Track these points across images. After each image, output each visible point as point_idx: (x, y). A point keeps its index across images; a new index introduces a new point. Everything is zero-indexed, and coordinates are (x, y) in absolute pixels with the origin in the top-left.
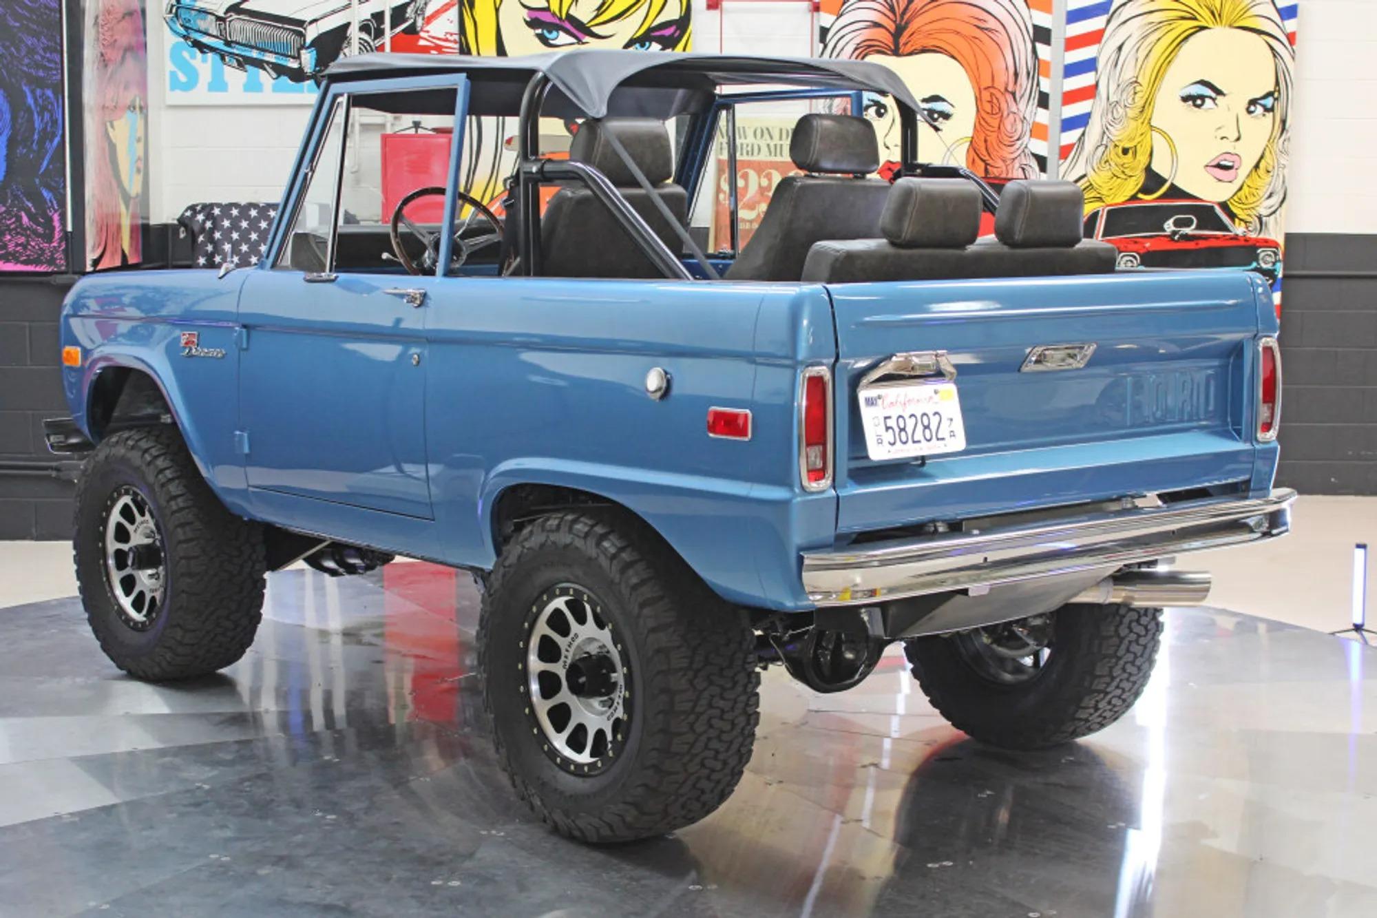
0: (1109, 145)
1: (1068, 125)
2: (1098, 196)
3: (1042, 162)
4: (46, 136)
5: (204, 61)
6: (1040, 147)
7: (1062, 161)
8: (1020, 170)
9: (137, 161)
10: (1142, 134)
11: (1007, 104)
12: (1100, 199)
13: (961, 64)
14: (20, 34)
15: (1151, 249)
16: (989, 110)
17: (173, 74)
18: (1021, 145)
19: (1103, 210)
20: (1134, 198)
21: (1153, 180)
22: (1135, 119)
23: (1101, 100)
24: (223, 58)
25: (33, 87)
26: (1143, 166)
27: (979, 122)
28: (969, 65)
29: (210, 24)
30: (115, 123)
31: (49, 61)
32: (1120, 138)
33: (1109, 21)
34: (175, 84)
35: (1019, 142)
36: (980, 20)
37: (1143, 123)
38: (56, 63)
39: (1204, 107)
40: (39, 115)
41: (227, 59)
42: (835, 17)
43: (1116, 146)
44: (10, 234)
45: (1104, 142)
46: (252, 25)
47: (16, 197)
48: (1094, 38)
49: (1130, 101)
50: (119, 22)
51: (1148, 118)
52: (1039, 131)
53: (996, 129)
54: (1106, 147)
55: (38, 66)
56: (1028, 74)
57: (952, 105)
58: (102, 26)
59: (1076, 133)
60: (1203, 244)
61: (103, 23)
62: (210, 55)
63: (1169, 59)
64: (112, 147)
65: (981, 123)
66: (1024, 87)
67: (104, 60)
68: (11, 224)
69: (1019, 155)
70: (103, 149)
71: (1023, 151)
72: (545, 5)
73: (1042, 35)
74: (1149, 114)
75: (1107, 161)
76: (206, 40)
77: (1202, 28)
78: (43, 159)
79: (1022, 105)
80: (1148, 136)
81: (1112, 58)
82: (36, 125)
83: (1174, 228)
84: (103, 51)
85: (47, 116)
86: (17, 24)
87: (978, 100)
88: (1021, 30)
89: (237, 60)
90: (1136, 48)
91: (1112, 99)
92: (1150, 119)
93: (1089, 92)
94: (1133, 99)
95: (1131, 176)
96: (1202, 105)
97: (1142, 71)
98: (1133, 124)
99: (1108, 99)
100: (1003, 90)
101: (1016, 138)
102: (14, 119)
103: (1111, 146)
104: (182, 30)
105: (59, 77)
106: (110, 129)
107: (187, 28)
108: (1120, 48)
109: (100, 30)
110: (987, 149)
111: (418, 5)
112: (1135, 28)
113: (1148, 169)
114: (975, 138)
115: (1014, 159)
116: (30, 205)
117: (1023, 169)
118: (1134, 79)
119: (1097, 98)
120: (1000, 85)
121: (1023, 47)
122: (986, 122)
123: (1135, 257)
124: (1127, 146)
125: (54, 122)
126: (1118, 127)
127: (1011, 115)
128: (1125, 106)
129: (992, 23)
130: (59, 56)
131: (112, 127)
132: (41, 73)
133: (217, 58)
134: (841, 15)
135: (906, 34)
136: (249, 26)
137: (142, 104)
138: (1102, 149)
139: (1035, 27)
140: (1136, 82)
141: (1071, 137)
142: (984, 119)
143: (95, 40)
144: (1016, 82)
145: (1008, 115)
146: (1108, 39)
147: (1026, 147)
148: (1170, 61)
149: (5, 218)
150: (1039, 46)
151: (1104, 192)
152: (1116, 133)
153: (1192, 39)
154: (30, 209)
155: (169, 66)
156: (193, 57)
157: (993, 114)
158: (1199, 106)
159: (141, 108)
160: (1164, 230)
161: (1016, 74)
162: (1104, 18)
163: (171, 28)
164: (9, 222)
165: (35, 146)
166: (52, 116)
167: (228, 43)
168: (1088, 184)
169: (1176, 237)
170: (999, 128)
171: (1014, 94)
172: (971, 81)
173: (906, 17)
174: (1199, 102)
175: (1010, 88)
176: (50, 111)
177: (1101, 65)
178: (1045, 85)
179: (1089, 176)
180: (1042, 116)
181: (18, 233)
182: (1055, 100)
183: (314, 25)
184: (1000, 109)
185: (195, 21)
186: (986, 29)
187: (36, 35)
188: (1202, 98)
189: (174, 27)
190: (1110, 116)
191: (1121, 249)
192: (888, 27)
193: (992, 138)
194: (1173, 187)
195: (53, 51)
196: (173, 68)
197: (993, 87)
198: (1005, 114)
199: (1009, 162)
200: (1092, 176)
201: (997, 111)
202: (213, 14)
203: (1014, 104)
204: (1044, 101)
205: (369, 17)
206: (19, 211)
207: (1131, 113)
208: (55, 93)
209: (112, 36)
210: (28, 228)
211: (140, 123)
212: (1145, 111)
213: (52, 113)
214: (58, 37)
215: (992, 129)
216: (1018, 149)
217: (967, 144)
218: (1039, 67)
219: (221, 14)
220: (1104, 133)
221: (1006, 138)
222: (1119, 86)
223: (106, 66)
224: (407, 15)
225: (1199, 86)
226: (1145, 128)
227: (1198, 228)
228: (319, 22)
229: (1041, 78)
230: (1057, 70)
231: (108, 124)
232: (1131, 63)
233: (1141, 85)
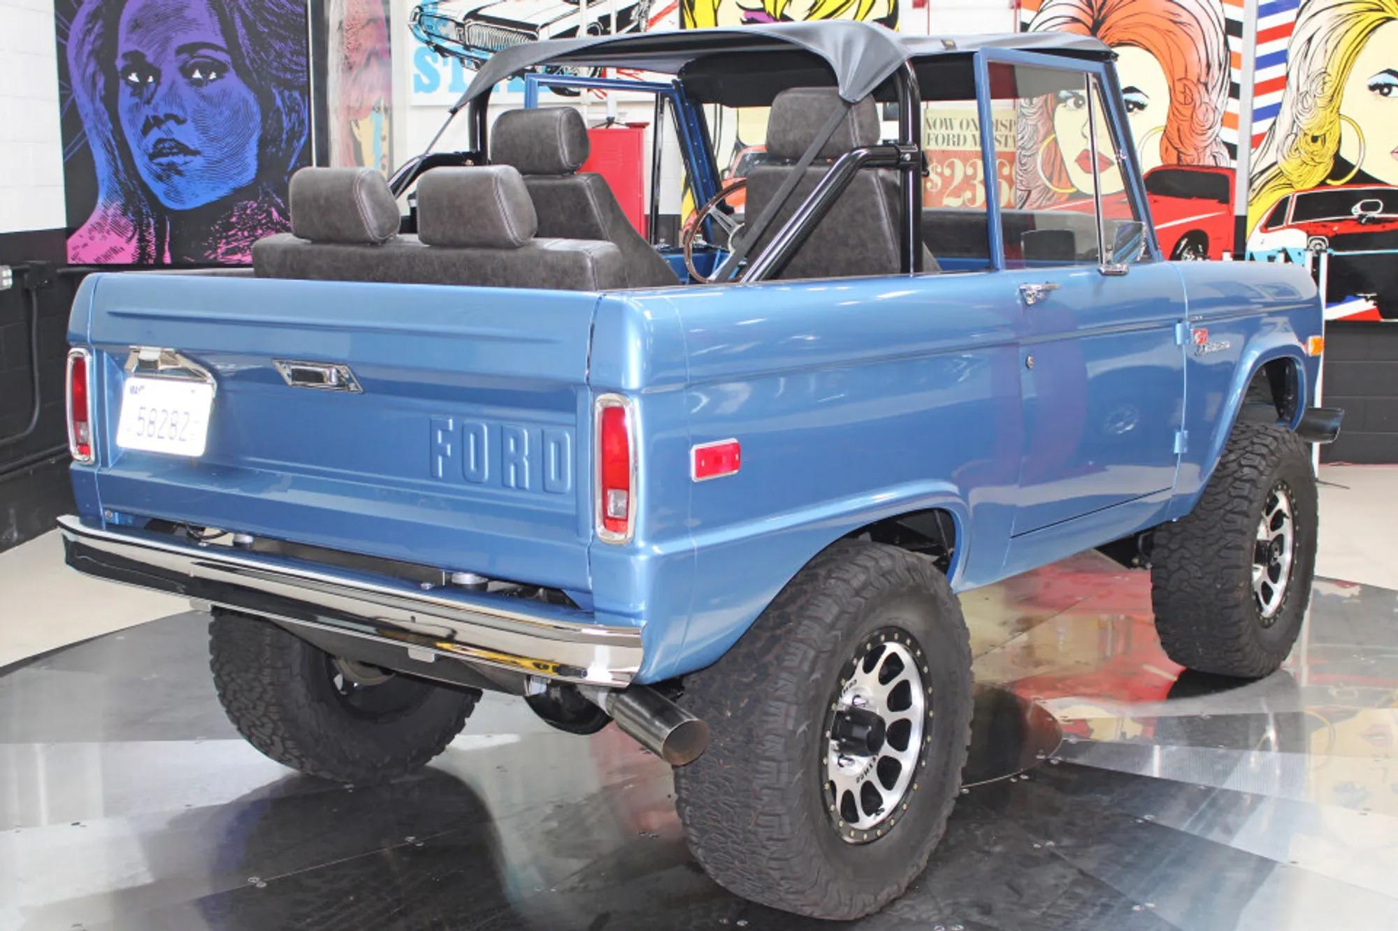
0: (1299, 134)
1: (1259, 115)
2: (1289, 182)
3: (1232, 150)
4: (294, 135)
5: (445, 64)
6: (1229, 135)
7: (1253, 150)
8: (1211, 158)
9: (381, 159)
10: (1331, 123)
11: (1200, 95)
12: (1291, 186)
13: (1156, 57)
14: (269, 39)
15: (1338, 233)
16: (1182, 101)
17: (417, 78)
18: (1213, 134)
19: (1293, 196)
20: (1323, 184)
21: (1341, 167)
22: (1324, 108)
23: (1291, 92)
24: (462, 61)
25: (282, 88)
26: (1331, 153)
27: (1173, 113)
28: (1163, 57)
29: (450, 30)
30: (360, 123)
31: (296, 64)
32: (1310, 126)
33: (1298, 15)
34: (420, 87)
35: (1210, 132)
36: (1174, 14)
37: (1332, 112)
38: (302, 66)
39: (1390, 95)
40: (286, 115)
41: (466, 61)
42: (1035, 13)
43: (1305, 134)
44: (261, 229)
45: (1295, 131)
46: (489, 29)
47: (267, 194)
48: (1285, 31)
49: (1319, 90)
50: (363, 27)
51: (1337, 106)
52: (1230, 120)
53: (1189, 118)
54: (1296, 135)
55: (286, 69)
56: (1220, 65)
57: (1147, 97)
58: (347, 30)
59: (1268, 122)
60: (1389, 227)
61: (348, 28)
62: (450, 59)
63: (1357, 49)
64: (357, 146)
65: (1173, 112)
66: (1216, 77)
67: (349, 63)
68: (262, 219)
69: (1211, 143)
70: (348, 146)
71: (1215, 139)
72: (761, 6)
73: (1234, 28)
74: (1339, 101)
75: (1297, 149)
76: (446, 44)
77: (1389, 19)
78: (291, 157)
79: (1214, 95)
80: (1337, 125)
81: (1302, 50)
82: (285, 124)
83: (1360, 212)
84: (348, 55)
85: (294, 116)
86: (266, 30)
87: (1172, 90)
88: (1213, 22)
89: (476, 64)
90: (1324, 41)
91: (1302, 90)
92: (1339, 108)
93: (1279, 84)
94: (1323, 89)
95: (1320, 163)
96: (1390, 92)
97: (1331, 61)
98: (1322, 113)
99: (1298, 89)
100: (1195, 81)
101: (1208, 127)
102: (264, 118)
103: (1301, 135)
104: (425, 36)
105: (305, 79)
106: (355, 128)
107: (429, 34)
108: (1310, 40)
109: (345, 34)
110: (1179, 137)
111: (641, 8)
112: (1324, 20)
113: (1337, 157)
114: (1169, 129)
115: (1206, 147)
116: (279, 201)
117: (1214, 157)
118: (1323, 70)
119: (1288, 89)
120: (1193, 76)
121: (1215, 40)
122: (1180, 112)
123: (1323, 240)
124: (1316, 134)
125: (301, 123)
126: (1308, 116)
127: (1203, 105)
128: (1315, 96)
129: (1185, 17)
130: (305, 59)
131: (357, 125)
132: (289, 76)
133: (457, 61)
134: (1041, 11)
135: (1103, 28)
136: (486, 31)
137: (387, 105)
138: (1293, 137)
139: (1228, 21)
140: (1325, 72)
141: (1262, 126)
142: (1177, 109)
143: (339, 43)
144: (1208, 74)
145: (1201, 104)
146: (1298, 31)
147: (1217, 136)
148: (1358, 52)
149: (257, 214)
150: (1231, 39)
151: (1294, 178)
152: (1306, 122)
153: (1379, 30)
154: (279, 204)
155: (413, 70)
156: (435, 61)
157: (1185, 104)
158: (1386, 95)
159: (386, 109)
160: (1351, 214)
161: (1209, 66)
162: (1294, 12)
163: (415, 35)
164: (260, 218)
165: (283, 145)
166: (299, 116)
167: (467, 48)
168: (1279, 171)
169: (1363, 221)
170: (1192, 117)
171: (1206, 85)
172: (1165, 73)
173: (1103, 13)
174: (1386, 90)
175: (1203, 80)
176: (296, 112)
177: (1291, 57)
178: (1236, 76)
179: (1279, 162)
180: (1233, 106)
181: (268, 228)
182: (1246, 90)
183: (546, 28)
184: (1192, 100)
185: (436, 28)
186: (1181, 23)
187: (282, 39)
188: (1389, 86)
189: (418, 34)
190: (1300, 106)
191: (1311, 233)
192: (1085, 21)
193: (1185, 127)
194: (1360, 172)
195: (298, 53)
196: (417, 71)
197: (1185, 78)
198: (1198, 104)
199: (1200, 150)
200: (1282, 164)
201: (1190, 102)
202: (453, 21)
203: (1206, 95)
204: (1235, 91)
205: (596, 20)
206: (269, 206)
207: (1320, 102)
208: (302, 95)
209: (356, 41)
210: (277, 223)
211: (385, 124)
212: (1334, 100)
213: (298, 112)
214: (304, 42)
215: (1185, 118)
216: (1209, 138)
217: (1162, 133)
218: (1230, 59)
219: (460, 20)
220: (1294, 121)
221: (1198, 127)
222: (1308, 77)
223: (351, 68)
224: (632, 18)
225: (1386, 75)
226: (1334, 116)
227: (1384, 211)
228: (551, 26)
229: (1233, 70)
230: (1248, 62)
231: (353, 123)
232: (1320, 53)
233: (1329, 75)
